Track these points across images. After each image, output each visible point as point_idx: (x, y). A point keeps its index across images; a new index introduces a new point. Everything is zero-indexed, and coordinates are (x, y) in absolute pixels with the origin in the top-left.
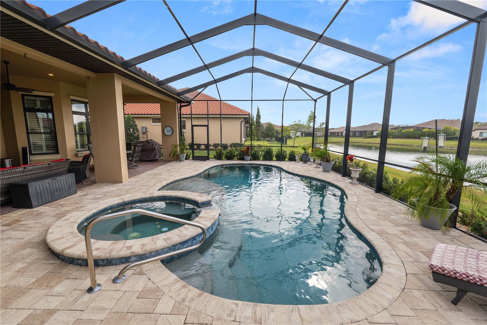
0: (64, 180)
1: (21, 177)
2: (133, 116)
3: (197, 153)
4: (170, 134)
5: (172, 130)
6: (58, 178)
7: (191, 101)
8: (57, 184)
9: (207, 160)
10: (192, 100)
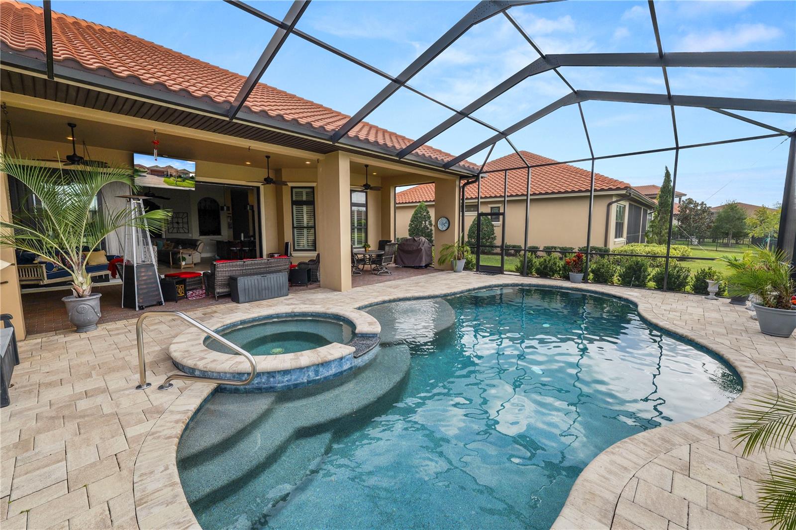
0: (275, 278)
1: (242, 271)
2: (426, 204)
3: (485, 260)
4: (445, 228)
5: (448, 222)
6: (269, 276)
7: (479, 174)
8: (266, 282)
9: (499, 273)
10: (481, 172)
